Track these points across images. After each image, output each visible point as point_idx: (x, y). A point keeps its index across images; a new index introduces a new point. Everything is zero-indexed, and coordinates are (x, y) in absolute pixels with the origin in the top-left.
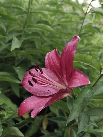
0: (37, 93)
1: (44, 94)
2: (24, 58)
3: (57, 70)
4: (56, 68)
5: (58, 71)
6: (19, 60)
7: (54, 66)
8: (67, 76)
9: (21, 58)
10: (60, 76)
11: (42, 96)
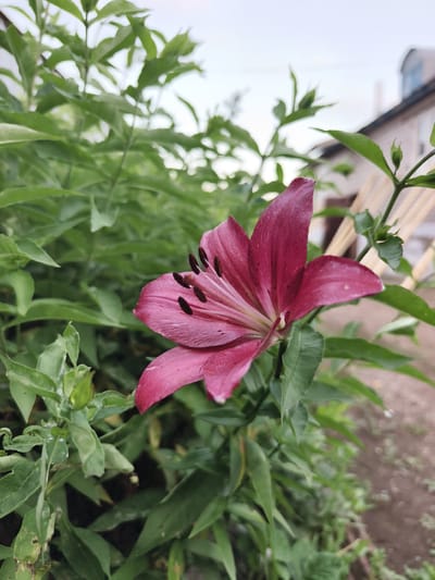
0: (187, 338)
1: (209, 340)
2: (103, 266)
3: (240, 274)
4: (237, 270)
5: (242, 277)
6: (92, 271)
7: (230, 265)
8: (274, 288)
9: (97, 267)
10: (247, 291)
11: (202, 346)
